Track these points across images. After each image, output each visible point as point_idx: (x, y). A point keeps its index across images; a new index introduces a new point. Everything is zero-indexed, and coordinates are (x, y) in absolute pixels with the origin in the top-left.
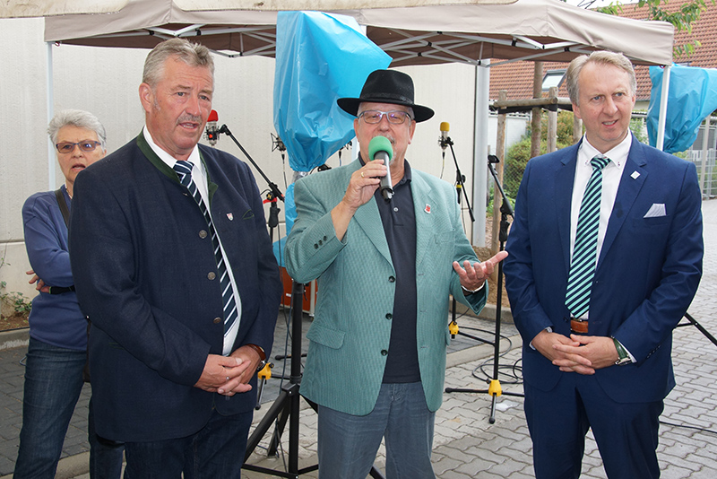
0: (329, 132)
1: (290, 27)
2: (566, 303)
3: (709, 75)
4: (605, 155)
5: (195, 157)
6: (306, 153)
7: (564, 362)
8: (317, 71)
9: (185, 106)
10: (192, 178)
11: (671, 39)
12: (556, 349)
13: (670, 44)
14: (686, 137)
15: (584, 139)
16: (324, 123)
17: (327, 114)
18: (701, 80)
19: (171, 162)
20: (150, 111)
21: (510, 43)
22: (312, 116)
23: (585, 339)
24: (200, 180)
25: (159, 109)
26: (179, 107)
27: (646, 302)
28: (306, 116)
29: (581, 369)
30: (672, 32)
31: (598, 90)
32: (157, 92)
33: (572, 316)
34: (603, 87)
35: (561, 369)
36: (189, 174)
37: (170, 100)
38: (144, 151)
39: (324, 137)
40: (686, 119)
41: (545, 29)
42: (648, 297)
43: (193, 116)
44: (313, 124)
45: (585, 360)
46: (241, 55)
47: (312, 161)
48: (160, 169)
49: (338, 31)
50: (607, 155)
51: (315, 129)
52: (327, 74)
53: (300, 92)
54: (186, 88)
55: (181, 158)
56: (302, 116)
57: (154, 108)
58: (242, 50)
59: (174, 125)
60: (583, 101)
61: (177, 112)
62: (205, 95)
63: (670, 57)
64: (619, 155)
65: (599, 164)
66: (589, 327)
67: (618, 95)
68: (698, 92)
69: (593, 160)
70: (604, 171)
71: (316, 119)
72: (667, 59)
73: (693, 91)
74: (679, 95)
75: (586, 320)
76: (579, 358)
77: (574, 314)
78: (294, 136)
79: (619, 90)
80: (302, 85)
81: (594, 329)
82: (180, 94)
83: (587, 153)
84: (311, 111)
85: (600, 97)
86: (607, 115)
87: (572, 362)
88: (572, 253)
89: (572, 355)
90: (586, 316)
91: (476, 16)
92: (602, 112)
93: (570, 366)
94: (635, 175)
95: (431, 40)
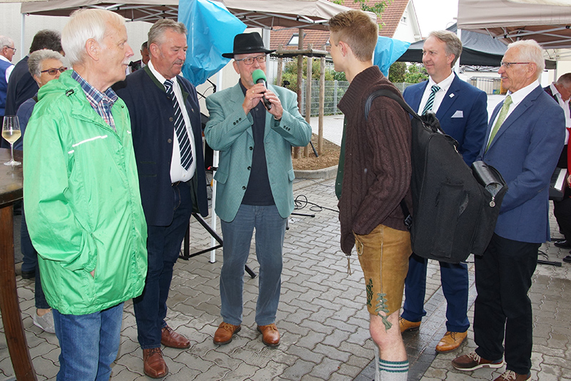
0: (209, 66)
1: (188, 7)
3: (395, 42)
6: (195, 77)
8: (203, 32)
16: (205, 60)
17: (208, 55)
18: (389, 44)
21: (296, 19)
22: (200, 56)
24: (176, 91)
25: (164, 57)
28: (196, 56)
30: (375, 18)
32: (162, 48)
36: (172, 86)
37: (170, 53)
39: (206, 68)
40: (383, 64)
41: (315, 13)
44: (200, 60)
46: (132, 21)
47: (198, 81)
49: (216, 10)
50: (439, 85)
51: (201, 64)
52: (208, 33)
53: (193, 43)
55: (168, 78)
57: (160, 56)
58: (133, 18)
59: (172, 65)
61: (174, 59)
68: (389, 50)
69: (432, 87)
71: (202, 58)
73: (386, 50)
74: (378, 51)
78: (189, 67)
80: (195, 40)
84: (199, 54)
91: (280, 4)
94: (452, 95)
95: (247, 15)
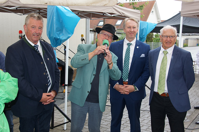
0: (63, 37)
1: (52, 9)
2: (122, 78)
3: (149, 24)
4: (131, 42)
5: (39, 44)
6: (56, 42)
7: (122, 91)
8: (60, 21)
9: (35, 31)
10: (38, 49)
11: (140, 14)
12: (120, 88)
13: (140, 16)
14: (143, 39)
15: (125, 38)
16: (61, 34)
17: (62, 32)
18: (147, 25)
19: (33, 45)
20: (26, 32)
22: (58, 33)
23: (127, 86)
24: (40, 50)
25: (28, 31)
26: (33, 31)
27: (140, 77)
28: (57, 33)
29: (126, 93)
30: (140, 13)
31: (129, 26)
32: (27, 27)
33: (123, 80)
34: (131, 25)
35: (121, 93)
36: (37, 48)
37: (31, 29)
38: (25, 42)
39: (61, 38)
40: (144, 34)
41: (112, 11)
42: (141, 76)
43: (37, 33)
44: (59, 35)
45: (127, 90)
46: (24, 15)
47: (58, 44)
48: (30, 46)
49: (66, 11)
50: (131, 43)
51: (59, 36)
52: (62, 22)
53: (55, 26)
54: (34, 26)
55: (35, 44)
56: (56, 33)
57: (27, 31)
58: (24, 13)
59: (32, 35)
60: (126, 28)
61: (33, 32)
62: (40, 28)
63: (140, 19)
64: (134, 42)
65: (129, 45)
66: (128, 83)
67: (134, 28)
68: (146, 28)
69: (128, 44)
70: (130, 46)
71: (59, 33)
72: (139, 19)
73: (145, 28)
74: (142, 28)
75: (127, 82)
76: (126, 90)
77: (124, 80)
78: (53, 38)
79: (134, 26)
80: (56, 25)
81: (129, 83)
82: (33, 28)
83: (126, 42)
84: (58, 31)
85: (130, 27)
86: (131, 32)
87: (124, 91)
88: (123, 66)
89: (124, 90)
90: (127, 80)
92: (130, 31)
93: (123, 92)
94: (138, 47)
95: (79, 12)
